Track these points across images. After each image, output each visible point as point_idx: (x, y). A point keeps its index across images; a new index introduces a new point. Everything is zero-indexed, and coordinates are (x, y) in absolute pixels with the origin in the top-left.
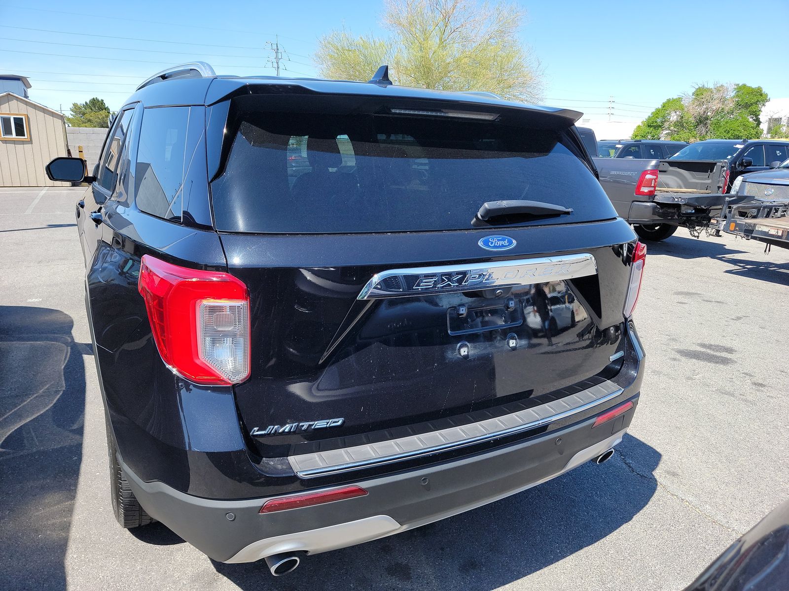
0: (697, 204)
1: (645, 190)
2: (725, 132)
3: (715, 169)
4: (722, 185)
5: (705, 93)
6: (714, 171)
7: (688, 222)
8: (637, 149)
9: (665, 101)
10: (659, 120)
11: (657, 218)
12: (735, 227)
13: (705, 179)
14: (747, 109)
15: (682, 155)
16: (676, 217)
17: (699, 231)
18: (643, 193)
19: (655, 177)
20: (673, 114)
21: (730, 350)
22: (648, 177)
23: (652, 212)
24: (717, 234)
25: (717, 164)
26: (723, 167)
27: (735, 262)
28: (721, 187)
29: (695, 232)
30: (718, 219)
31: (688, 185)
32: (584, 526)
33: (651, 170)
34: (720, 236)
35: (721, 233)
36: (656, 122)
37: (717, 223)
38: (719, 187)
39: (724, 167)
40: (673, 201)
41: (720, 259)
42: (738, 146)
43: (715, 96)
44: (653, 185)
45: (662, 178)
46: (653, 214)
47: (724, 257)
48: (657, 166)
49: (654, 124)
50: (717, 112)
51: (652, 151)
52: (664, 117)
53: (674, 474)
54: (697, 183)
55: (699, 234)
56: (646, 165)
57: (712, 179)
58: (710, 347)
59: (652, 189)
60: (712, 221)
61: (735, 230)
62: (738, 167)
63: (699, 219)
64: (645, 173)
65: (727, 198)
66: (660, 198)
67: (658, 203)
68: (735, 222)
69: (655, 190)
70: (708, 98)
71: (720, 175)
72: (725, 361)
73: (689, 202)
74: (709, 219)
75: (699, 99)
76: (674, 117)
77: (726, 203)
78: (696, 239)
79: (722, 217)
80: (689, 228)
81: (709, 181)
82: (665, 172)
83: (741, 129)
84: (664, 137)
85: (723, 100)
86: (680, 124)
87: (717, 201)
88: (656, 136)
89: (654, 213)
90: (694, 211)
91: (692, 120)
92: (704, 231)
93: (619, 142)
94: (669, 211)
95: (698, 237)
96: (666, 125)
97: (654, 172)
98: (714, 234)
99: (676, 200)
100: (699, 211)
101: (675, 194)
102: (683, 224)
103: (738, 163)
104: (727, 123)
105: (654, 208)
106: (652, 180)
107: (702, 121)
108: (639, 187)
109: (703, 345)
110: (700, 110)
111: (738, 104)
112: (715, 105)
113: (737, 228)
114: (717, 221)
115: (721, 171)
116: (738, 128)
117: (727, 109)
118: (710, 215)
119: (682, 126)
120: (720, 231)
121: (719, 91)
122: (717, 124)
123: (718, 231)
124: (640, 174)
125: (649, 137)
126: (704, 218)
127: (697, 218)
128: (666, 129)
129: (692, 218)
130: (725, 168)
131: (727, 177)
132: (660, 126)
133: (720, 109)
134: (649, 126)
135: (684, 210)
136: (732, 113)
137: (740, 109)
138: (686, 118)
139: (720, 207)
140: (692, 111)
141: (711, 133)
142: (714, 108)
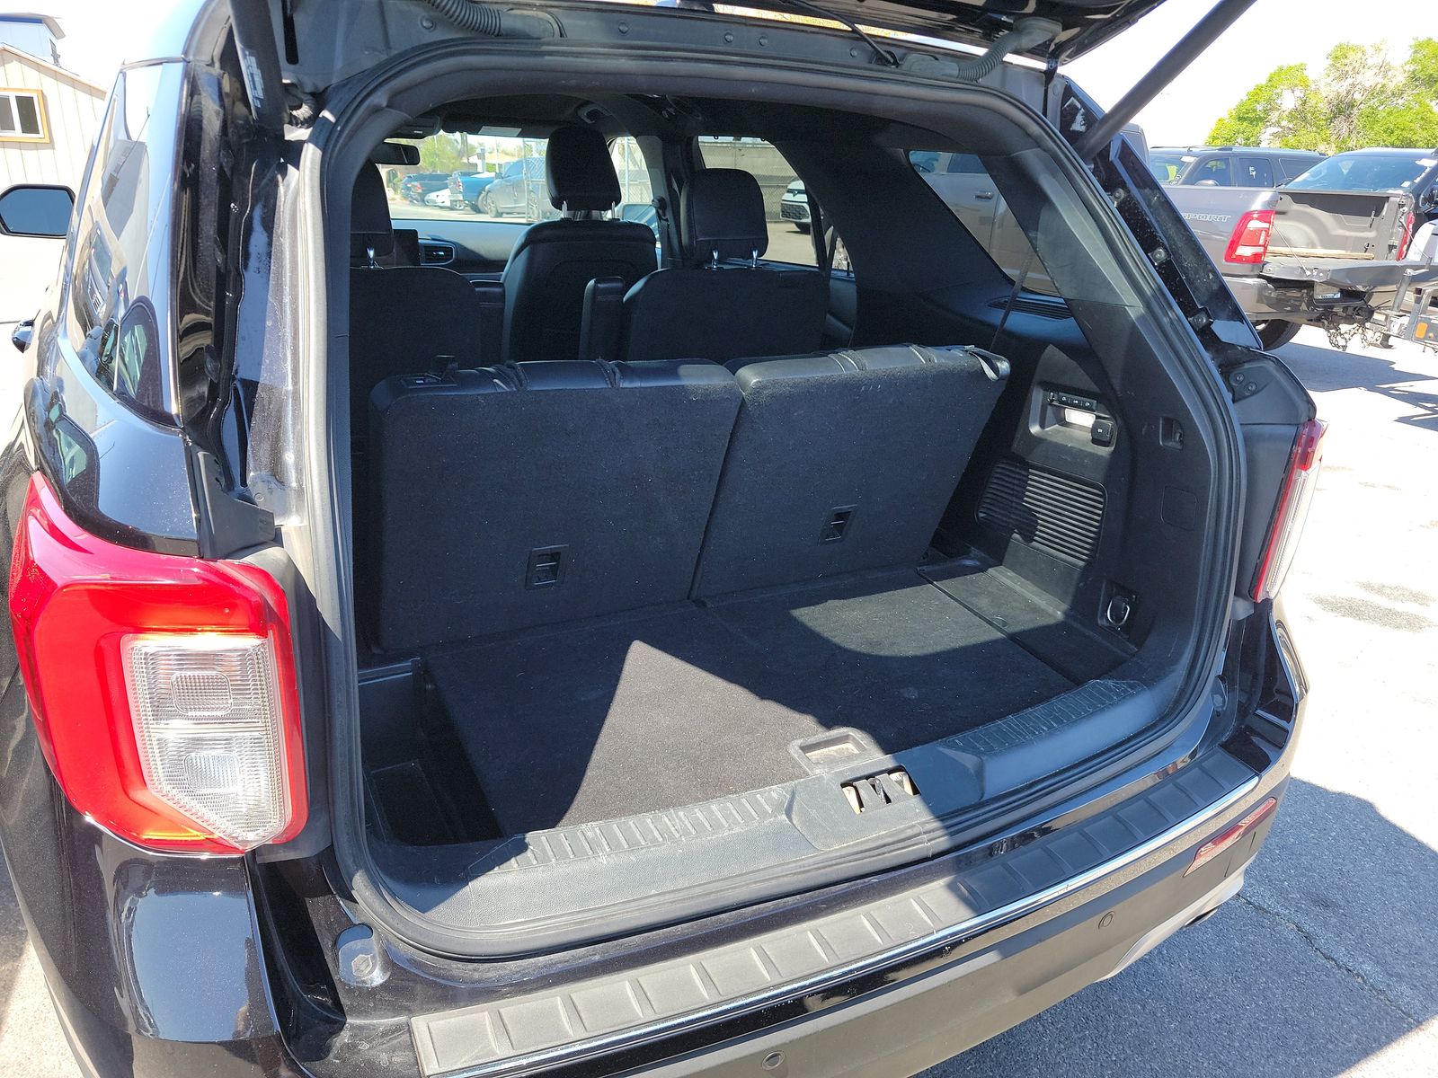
0: (1349, 282)
1: (1245, 251)
2: (1385, 132)
3: (1385, 209)
4: (1396, 243)
5: (1351, 55)
6: (1384, 213)
7: (1325, 316)
8: (1221, 165)
9: (1274, 69)
10: (1259, 108)
11: (1266, 309)
12: (1427, 332)
13: (1363, 230)
14: (1431, 87)
15: (1312, 179)
16: (1304, 307)
17: (1347, 336)
18: (1240, 259)
19: (1266, 225)
20: (1287, 94)
21: (1420, 598)
22: (1254, 225)
23: (1256, 297)
24: (1385, 343)
25: (1391, 199)
26: (1401, 206)
27: (1415, 399)
28: (1395, 247)
29: (1339, 338)
30: (1388, 312)
31: (1328, 241)
32: (1137, 1043)
33: (1260, 212)
34: (1390, 347)
35: (1392, 341)
36: (1254, 111)
37: (1386, 319)
38: (1391, 247)
39: (1403, 205)
40: (1301, 276)
41: (1386, 392)
42: (1424, 162)
43: (1370, 62)
44: (1261, 242)
45: (1280, 226)
46: (1258, 302)
47: (1393, 389)
48: (1272, 202)
49: (1250, 117)
50: (1372, 93)
51: (1251, 169)
52: (1269, 101)
53: (1326, 904)
54: (1347, 237)
55: (1347, 342)
56: (1251, 202)
57: (1377, 230)
58: (1380, 590)
59: (1260, 250)
60: (1376, 316)
61: (1427, 337)
62: (1424, 204)
63: (1350, 311)
64: (1248, 217)
65: (1409, 271)
66: (1274, 268)
67: (1269, 280)
68: (1428, 321)
69: (1265, 253)
70: (1357, 65)
71: (1394, 223)
72: (1413, 623)
73: (1335, 278)
74: (1371, 312)
75: (1338, 65)
76: (1289, 101)
77: (1407, 279)
78: (1341, 350)
79: (1395, 309)
80: (1328, 329)
81: (1371, 234)
82: (1283, 213)
83: (1416, 126)
84: (1268, 142)
85: (1384, 69)
86: (1301, 115)
87: (1388, 275)
88: (1252, 139)
89: (1261, 299)
90: (1339, 295)
91: (1324, 107)
92: (1357, 337)
93: (1189, 153)
94: (1288, 294)
95: (1345, 347)
96: (1274, 116)
97: (1265, 215)
98: (1378, 342)
99: (1308, 273)
100: (1349, 294)
101: (1304, 260)
102: (1316, 321)
103: (1422, 196)
104: (1390, 113)
105: (1262, 289)
106: (1261, 230)
107: (1342, 109)
108: (1233, 245)
109: (1368, 587)
110: (1341, 86)
111: (1414, 78)
112: (1369, 79)
113: (1431, 335)
114: (1387, 316)
115: (1397, 214)
116: (1411, 124)
117: (1391, 86)
118: (1372, 303)
119: (1304, 119)
120: (1390, 336)
121: (1378, 50)
122: (1372, 116)
123: (1387, 337)
124: (1237, 220)
125: (1239, 140)
126: (1358, 311)
127: (1345, 309)
128: (1273, 125)
129: (1335, 310)
130: (1406, 209)
131: (1408, 226)
132: (1261, 119)
133: (1379, 86)
134: (1240, 119)
135: (1320, 293)
136: (1401, 95)
137: (1417, 86)
138: (1313, 102)
139: (1393, 287)
140: (1324, 91)
141: (1358, 133)
142: (1368, 85)
